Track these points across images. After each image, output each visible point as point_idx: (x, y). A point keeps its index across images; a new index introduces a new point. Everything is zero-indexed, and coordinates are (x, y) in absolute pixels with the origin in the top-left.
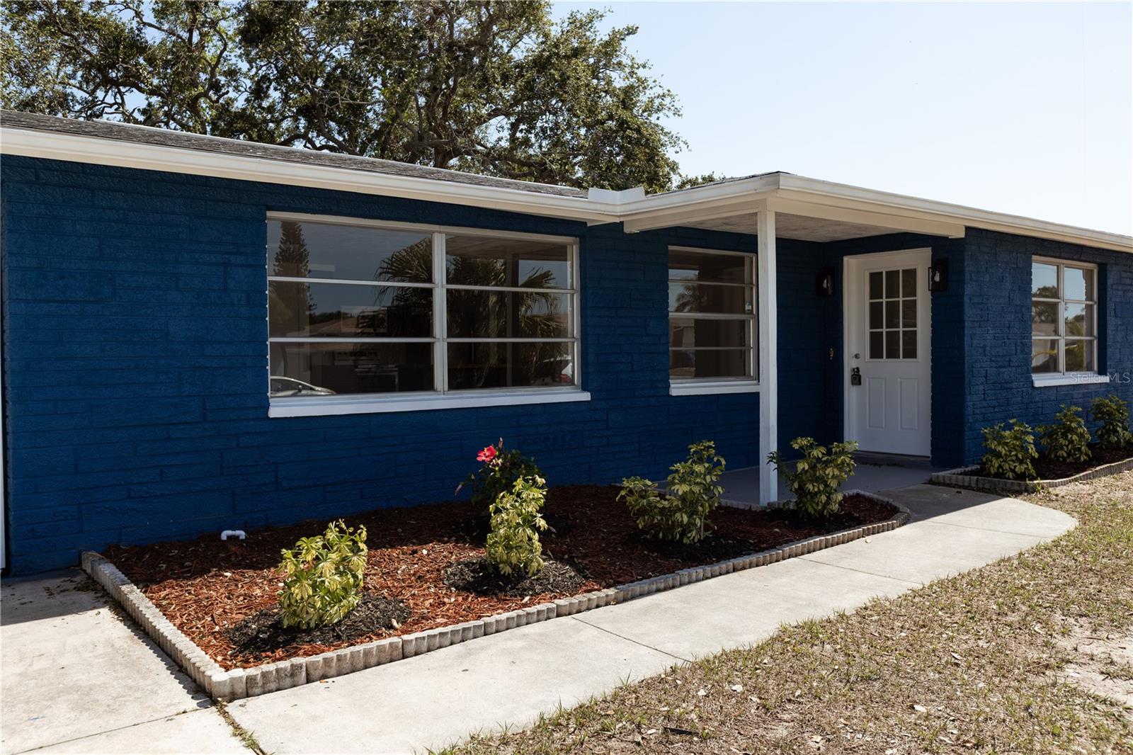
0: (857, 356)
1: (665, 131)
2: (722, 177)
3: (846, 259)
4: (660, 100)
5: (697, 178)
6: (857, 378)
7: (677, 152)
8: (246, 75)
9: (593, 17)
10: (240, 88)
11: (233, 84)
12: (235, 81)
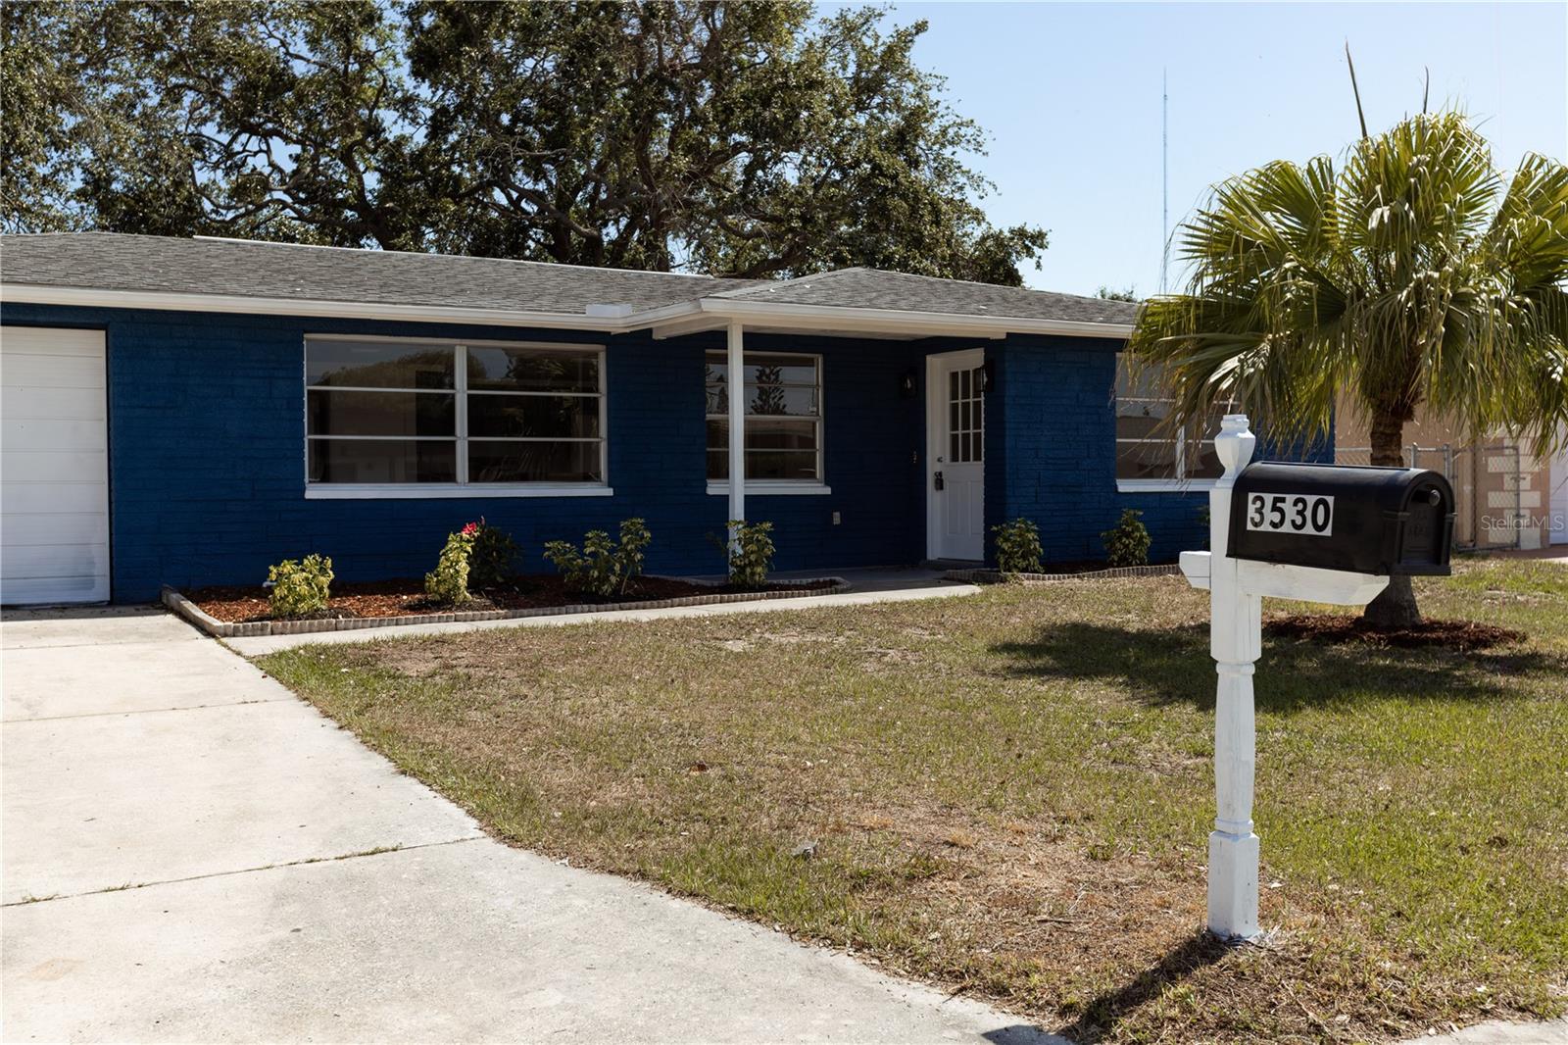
0: (939, 460)
1: (964, 169)
2: (1037, 229)
3: (929, 358)
4: (956, 129)
5: (1001, 232)
6: (940, 484)
7: (982, 198)
8: (425, 103)
9: (869, 16)
10: (419, 120)
11: (410, 115)
12: (412, 111)
